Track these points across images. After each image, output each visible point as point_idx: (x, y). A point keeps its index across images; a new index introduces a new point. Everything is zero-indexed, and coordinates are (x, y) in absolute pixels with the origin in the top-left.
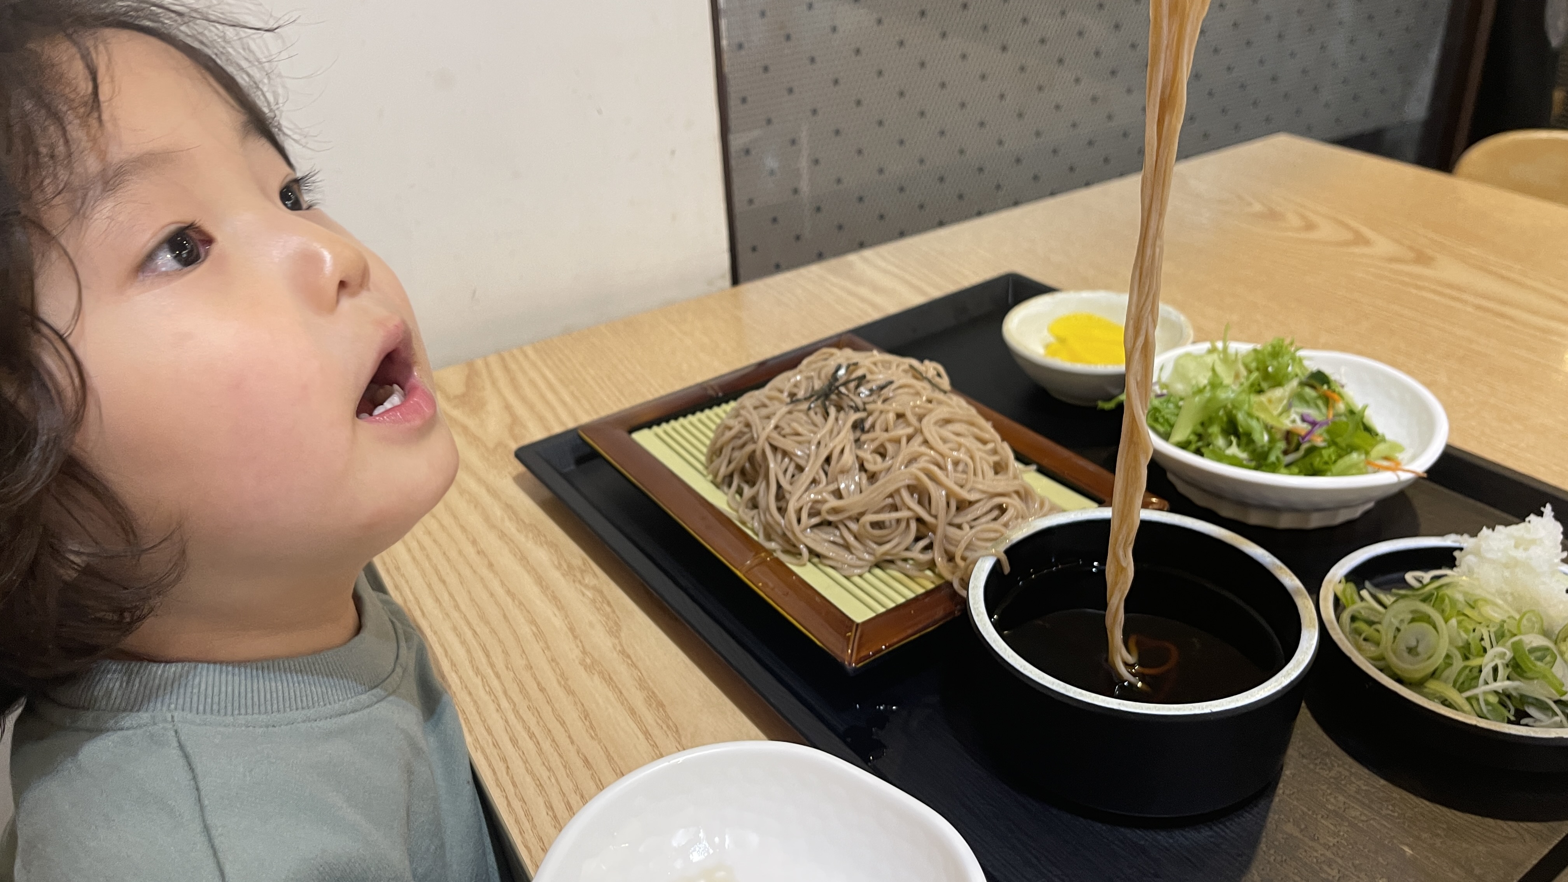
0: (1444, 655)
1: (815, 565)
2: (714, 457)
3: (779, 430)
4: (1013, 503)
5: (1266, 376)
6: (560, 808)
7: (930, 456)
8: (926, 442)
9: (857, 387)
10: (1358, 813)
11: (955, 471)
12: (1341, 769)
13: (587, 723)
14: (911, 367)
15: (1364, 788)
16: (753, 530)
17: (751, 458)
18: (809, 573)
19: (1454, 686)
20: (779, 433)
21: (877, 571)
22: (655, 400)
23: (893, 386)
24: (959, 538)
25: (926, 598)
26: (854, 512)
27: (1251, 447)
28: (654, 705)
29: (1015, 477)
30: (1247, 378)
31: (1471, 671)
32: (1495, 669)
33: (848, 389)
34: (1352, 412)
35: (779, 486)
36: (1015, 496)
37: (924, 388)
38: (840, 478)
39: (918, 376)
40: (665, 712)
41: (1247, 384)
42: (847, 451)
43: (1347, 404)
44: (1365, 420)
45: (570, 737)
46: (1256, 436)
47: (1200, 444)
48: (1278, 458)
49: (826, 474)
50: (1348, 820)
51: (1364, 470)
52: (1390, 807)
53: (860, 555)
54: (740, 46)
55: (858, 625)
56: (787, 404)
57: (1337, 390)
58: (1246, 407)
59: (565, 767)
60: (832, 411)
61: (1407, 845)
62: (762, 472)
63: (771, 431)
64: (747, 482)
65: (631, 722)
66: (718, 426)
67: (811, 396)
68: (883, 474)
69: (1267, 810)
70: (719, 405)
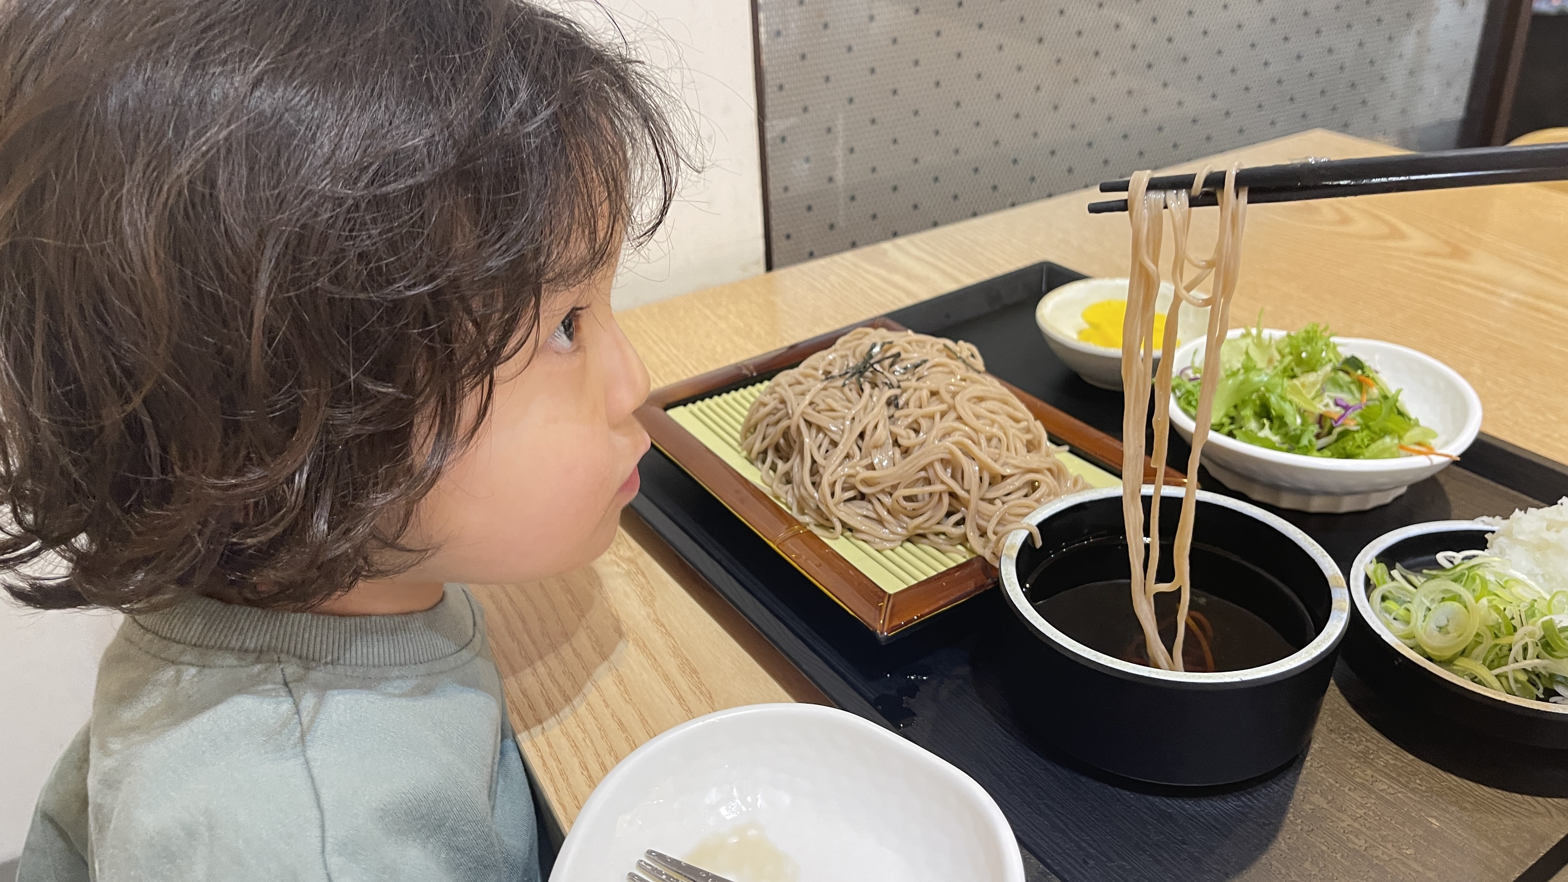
0: (1474, 633)
1: (846, 538)
2: (748, 434)
3: (814, 405)
4: (1046, 479)
5: (1300, 362)
6: (594, 767)
7: (965, 431)
8: (959, 418)
9: (892, 365)
10: (1386, 787)
11: (989, 446)
12: (1369, 744)
13: (622, 688)
14: (945, 346)
15: (1392, 762)
16: (786, 504)
17: (786, 434)
18: (841, 546)
19: (1484, 663)
20: (814, 409)
21: (908, 545)
22: (689, 379)
23: (928, 365)
24: (990, 514)
25: (957, 572)
26: (886, 485)
27: (1283, 430)
28: (687, 672)
29: (1048, 455)
30: (1281, 362)
31: (1500, 650)
32: (1525, 649)
33: (882, 367)
34: (1386, 397)
35: (814, 462)
36: (1048, 474)
37: (958, 368)
38: (874, 452)
39: (952, 355)
40: (699, 678)
41: (1280, 368)
42: (880, 426)
43: (1381, 389)
44: (1398, 404)
45: (604, 701)
46: (1288, 419)
47: (1232, 427)
48: (1310, 442)
49: (860, 449)
50: (1375, 792)
51: (1397, 454)
52: (1418, 781)
53: (893, 529)
54: (778, 34)
55: (890, 595)
56: (823, 381)
57: (1371, 375)
58: (1279, 391)
59: (599, 729)
60: (867, 387)
61: (1434, 817)
62: (797, 448)
63: (806, 407)
64: (781, 458)
65: (664, 687)
66: (753, 404)
67: (847, 373)
68: (917, 448)
69: (1295, 781)
70: (753, 385)
